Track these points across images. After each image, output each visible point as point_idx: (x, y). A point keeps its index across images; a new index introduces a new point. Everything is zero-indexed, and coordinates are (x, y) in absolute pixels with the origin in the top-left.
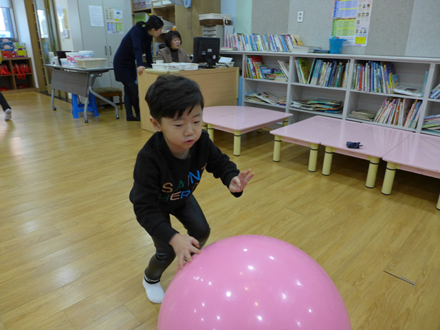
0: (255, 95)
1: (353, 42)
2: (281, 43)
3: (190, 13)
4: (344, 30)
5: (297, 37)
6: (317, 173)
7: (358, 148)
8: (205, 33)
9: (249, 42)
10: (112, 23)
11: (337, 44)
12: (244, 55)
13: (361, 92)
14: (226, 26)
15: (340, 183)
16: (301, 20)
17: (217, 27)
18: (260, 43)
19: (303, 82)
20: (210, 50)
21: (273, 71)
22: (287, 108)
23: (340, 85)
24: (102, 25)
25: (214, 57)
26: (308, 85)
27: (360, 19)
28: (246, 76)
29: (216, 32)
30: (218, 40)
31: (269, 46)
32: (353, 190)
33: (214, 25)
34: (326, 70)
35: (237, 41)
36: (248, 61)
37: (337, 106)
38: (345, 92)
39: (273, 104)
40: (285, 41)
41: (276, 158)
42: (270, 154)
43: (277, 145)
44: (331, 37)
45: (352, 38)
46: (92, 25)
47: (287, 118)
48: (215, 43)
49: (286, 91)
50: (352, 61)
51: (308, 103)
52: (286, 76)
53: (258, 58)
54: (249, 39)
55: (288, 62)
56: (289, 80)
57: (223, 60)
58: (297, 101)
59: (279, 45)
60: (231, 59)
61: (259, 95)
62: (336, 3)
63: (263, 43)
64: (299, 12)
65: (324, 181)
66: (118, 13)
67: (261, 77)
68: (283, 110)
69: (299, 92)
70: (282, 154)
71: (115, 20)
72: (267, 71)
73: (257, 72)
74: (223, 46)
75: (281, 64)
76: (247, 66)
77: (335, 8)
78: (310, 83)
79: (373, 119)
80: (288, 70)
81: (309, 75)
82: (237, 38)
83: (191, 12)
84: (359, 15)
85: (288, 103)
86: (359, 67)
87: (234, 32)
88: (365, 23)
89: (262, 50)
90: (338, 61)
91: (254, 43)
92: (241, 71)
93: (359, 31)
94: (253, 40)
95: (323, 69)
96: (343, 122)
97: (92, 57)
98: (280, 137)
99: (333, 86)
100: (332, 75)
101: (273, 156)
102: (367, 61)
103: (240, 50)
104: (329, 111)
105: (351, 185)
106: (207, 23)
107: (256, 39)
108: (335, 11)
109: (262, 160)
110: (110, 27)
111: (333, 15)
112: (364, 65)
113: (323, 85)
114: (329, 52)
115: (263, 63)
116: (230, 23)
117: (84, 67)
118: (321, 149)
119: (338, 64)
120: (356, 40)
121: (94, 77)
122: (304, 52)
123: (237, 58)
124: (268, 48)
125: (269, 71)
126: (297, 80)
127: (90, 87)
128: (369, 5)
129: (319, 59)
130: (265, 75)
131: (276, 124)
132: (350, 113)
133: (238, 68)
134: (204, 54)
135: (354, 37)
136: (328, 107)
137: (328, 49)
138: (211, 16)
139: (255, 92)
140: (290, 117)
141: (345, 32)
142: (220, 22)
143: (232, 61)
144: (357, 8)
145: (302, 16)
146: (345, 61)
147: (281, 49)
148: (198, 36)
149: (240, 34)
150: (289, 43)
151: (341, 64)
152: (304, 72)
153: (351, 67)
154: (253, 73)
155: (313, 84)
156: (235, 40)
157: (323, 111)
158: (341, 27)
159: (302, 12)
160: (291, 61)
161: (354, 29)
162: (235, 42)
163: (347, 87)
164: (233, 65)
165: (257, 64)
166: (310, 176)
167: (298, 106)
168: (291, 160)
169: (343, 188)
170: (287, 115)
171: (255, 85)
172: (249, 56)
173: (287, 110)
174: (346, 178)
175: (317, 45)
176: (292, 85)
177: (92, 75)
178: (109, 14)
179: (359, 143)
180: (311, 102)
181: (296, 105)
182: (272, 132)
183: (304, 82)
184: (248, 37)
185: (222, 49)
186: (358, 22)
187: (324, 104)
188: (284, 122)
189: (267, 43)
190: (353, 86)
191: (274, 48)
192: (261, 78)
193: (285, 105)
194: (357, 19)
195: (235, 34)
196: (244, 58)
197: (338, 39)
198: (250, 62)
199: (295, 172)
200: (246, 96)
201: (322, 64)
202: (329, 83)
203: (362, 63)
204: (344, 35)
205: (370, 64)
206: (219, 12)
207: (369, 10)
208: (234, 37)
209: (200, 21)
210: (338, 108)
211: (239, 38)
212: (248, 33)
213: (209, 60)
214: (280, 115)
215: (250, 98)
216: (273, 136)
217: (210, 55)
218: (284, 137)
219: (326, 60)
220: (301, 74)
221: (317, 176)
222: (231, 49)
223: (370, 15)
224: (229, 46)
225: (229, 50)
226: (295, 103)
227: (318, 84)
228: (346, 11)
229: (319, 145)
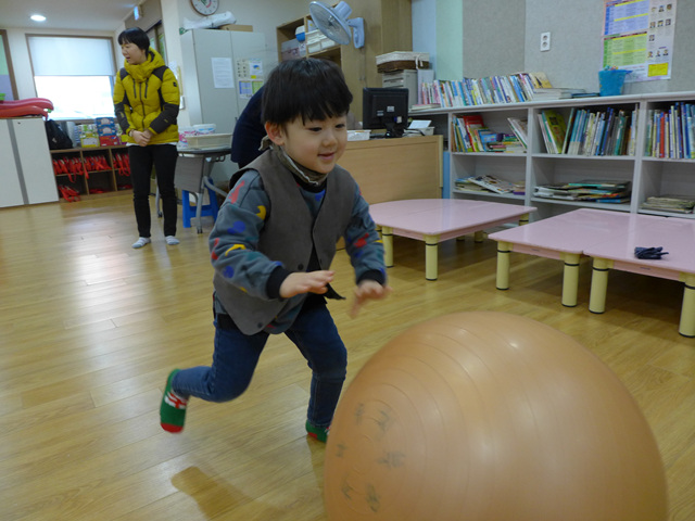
0: (471, 180)
1: (645, 75)
2: (513, 89)
3: (363, 56)
4: (626, 55)
5: (542, 76)
6: (579, 309)
7: (658, 258)
8: (387, 83)
9: (459, 92)
10: (247, 82)
11: (614, 79)
12: (450, 115)
13: (664, 160)
14: (420, 72)
15: (626, 327)
16: (547, 48)
17: (406, 73)
18: (477, 92)
19: (554, 152)
20: (391, 109)
21: (500, 138)
22: (527, 198)
23: (624, 151)
24: (232, 86)
25: (399, 120)
26: (563, 156)
27: (655, 32)
28: (455, 149)
29: (404, 80)
30: (405, 92)
31: (493, 95)
32: (652, 340)
33: (401, 71)
34: (595, 126)
35: (439, 93)
36: (457, 124)
37: (620, 191)
38: (633, 161)
39: (503, 194)
40: (521, 85)
41: (501, 282)
42: (490, 277)
43: (502, 259)
44: (602, 69)
45: (642, 68)
46: (217, 86)
47: (527, 214)
48: (400, 97)
49: (524, 171)
50: (644, 105)
51: (565, 187)
52: (523, 143)
53: (476, 118)
54: (458, 88)
55: (525, 120)
56: (529, 150)
57: (416, 124)
58: (544, 185)
59: (510, 93)
60: (429, 122)
61: (479, 179)
62: (608, 10)
63: (483, 92)
64: (543, 35)
65: (593, 323)
66: (256, 67)
67: (481, 149)
68: (521, 203)
69: (550, 170)
70: (513, 278)
71: (252, 77)
72: (489, 138)
73: (474, 142)
74: (417, 103)
75: (514, 123)
76: (456, 132)
77: (607, 19)
78: (566, 152)
79: (692, 208)
80: (526, 132)
81: (564, 139)
82: (438, 88)
83: (365, 53)
84: (653, 25)
85: (527, 190)
86: (657, 115)
87: (435, 79)
88: (666, 38)
89: (481, 103)
90: (616, 108)
91: (467, 95)
92: (446, 143)
93: (655, 54)
94: (465, 88)
95: (589, 126)
96: (633, 217)
97: (214, 132)
98: (507, 243)
99: (610, 153)
100: (607, 135)
101: (495, 281)
102: (673, 103)
103: (445, 106)
104: (605, 199)
105: (649, 332)
106: (389, 69)
107: (469, 87)
108: (607, 25)
109: (475, 287)
110: (243, 88)
111: (603, 32)
112: (667, 111)
113: (590, 153)
114: (599, 95)
115: (483, 126)
116: (427, 65)
117: (197, 146)
118: (585, 264)
119: (617, 115)
120: (650, 70)
121: (212, 162)
122: (553, 99)
123: (438, 121)
124: (490, 99)
125: (494, 137)
126: (543, 149)
127: (206, 178)
128: (669, 6)
129: (580, 108)
130: (488, 145)
131: (500, 225)
132: (646, 201)
133: (441, 137)
134: (380, 114)
135: (646, 64)
136: (602, 193)
137: (598, 91)
138: (395, 56)
139: (472, 175)
140: (533, 212)
141: (629, 57)
142: (410, 65)
143: (430, 125)
144: (649, 13)
145: (548, 40)
146: (629, 108)
147: (513, 98)
148: (374, 86)
149: (444, 82)
150: (527, 87)
151: (622, 112)
152: (554, 134)
153: (641, 117)
154: (467, 144)
155: (573, 153)
156: (436, 91)
157: (594, 201)
158: (619, 50)
159: (548, 34)
160: (531, 118)
161: (645, 50)
162: (437, 95)
163: (637, 153)
164: (431, 132)
165: (473, 128)
166: (566, 315)
167: (547, 195)
168: (532, 287)
169: (631, 337)
170: (527, 208)
171: (471, 164)
172: (459, 115)
173: (527, 202)
174: (639, 318)
175: (577, 87)
176: (534, 158)
177: (208, 159)
178: (242, 69)
179: (661, 249)
180: (570, 185)
181: (544, 192)
182: (492, 236)
183: (557, 150)
184: (457, 84)
185: (413, 108)
186: (652, 38)
187: (595, 188)
188: (521, 220)
189: (489, 92)
190: (648, 149)
191: (501, 98)
192: (481, 151)
193: (523, 194)
194: (649, 33)
195: (436, 82)
196: (450, 120)
197: (614, 71)
198: (461, 126)
199: (535, 307)
200: (457, 183)
201: (587, 117)
202: (601, 149)
203: (662, 106)
204: (625, 63)
205: (678, 108)
206: (410, 48)
207: (672, 15)
208: (435, 88)
209: (379, 66)
210: (623, 194)
211: (442, 89)
212: (458, 78)
213: (391, 125)
214: (515, 210)
215: (463, 185)
216: (494, 243)
217: (392, 117)
218: (514, 244)
219: (593, 109)
220: (550, 138)
221: (579, 314)
222: (429, 106)
223: (673, 23)
224: (426, 102)
225: (426, 108)
226: (541, 188)
227: (581, 152)
228: (628, 21)
229: (582, 256)
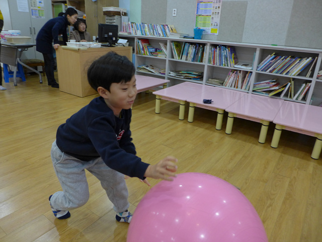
0: (144, 67)
1: (210, 32)
2: (162, 30)
3: (96, 6)
4: (203, 23)
5: (173, 26)
6: (185, 121)
8: (107, 21)
9: (139, 29)
10: (35, 10)
11: (199, 32)
12: (136, 38)
13: (215, 65)
14: (123, 17)
15: (200, 127)
16: (175, 15)
17: (116, 17)
18: (147, 29)
19: (177, 59)
20: (111, 34)
21: (156, 50)
22: (166, 76)
23: (201, 61)
24: (27, 11)
25: (114, 39)
26: (180, 60)
27: (214, 16)
28: (137, 53)
29: (115, 21)
30: (116, 27)
31: (153, 32)
32: (207, 131)
33: (114, 16)
34: (192, 50)
35: (131, 28)
36: (139, 43)
37: (199, 75)
38: (204, 66)
39: (157, 74)
40: (165, 29)
41: (157, 111)
42: (153, 108)
43: (157, 102)
44: (195, 28)
45: (209, 29)
46: (19, 11)
47: (166, 83)
48: (115, 29)
49: (165, 64)
50: (209, 44)
51: (180, 73)
52: (165, 54)
53: (146, 41)
54: (139, 27)
55: (166, 44)
56: (167, 57)
57: (121, 41)
58: (172, 71)
59: (160, 32)
60: (127, 40)
61: (147, 67)
62: (198, 4)
63: (149, 30)
64: (174, 9)
65: (189, 126)
66: (40, 2)
67: (148, 54)
68: (164, 78)
69: (175, 66)
70: (161, 108)
71: (38, 7)
72: (152, 50)
73: (145, 51)
74: (121, 31)
75: (162, 45)
76: (138, 46)
77: (198, 8)
78: (181, 59)
79: (223, 84)
80: (166, 49)
81: (180, 53)
82: (130, 25)
83: (97, 4)
84: (213, 13)
85: (166, 73)
86: (213, 49)
87: (129, 21)
88: (217, 19)
89: (149, 35)
90: (200, 44)
91: (143, 30)
92: (134, 50)
93: (213, 25)
94: (142, 27)
95: (190, 50)
96: (204, 86)
97: (20, 35)
98: (159, 96)
99: (197, 61)
100: (196, 54)
101: (155, 110)
102: (218, 45)
103: (133, 35)
104: (194, 78)
105: (207, 129)
106: (108, 14)
107: (144, 27)
108: (197, 10)
109: (147, 112)
110: (34, 13)
111: (196, 12)
112: (216, 48)
113: (190, 61)
114: (193, 38)
115: (149, 44)
116: (125, 14)
117: (13, 43)
118: (187, 104)
119: (199, 47)
120: (211, 30)
121: (21, 51)
122: (177, 38)
123: (131, 40)
124: (152, 33)
125: (154, 50)
126: (173, 57)
127: (18, 59)
128: (219, 7)
129: (187, 42)
130: (151, 53)
131: (157, 88)
132: (208, 80)
133: (132, 47)
134: (106, 36)
135: (210, 28)
136: (193, 76)
137: (193, 36)
138: (111, 9)
139: (144, 65)
140: (168, 82)
141: (204, 24)
142: (118, 13)
143: (127, 42)
144: (212, 9)
145: (176, 12)
146: (204, 45)
147: (161, 34)
148: (102, 23)
149: (133, 23)
150: (167, 31)
151: (201, 46)
152: (177, 51)
153: (208, 49)
154: (143, 51)
155: (183, 60)
156: (129, 27)
157: (190, 79)
158: (201, 21)
159: (176, 9)
160: (168, 44)
161: (210, 22)
162: (130, 28)
163: (205, 63)
164: (128, 45)
165: (145, 45)
166: (180, 123)
167: (174, 75)
168: (168, 113)
170: (166, 81)
171: (144, 60)
172: (139, 39)
173: (166, 78)
174: (204, 124)
175: (186, 33)
176: (169, 60)
177: (20, 50)
178: (33, 3)
179: (211, 100)
180: (182, 72)
181: (172, 74)
182: (154, 93)
183: (178, 58)
184: (138, 25)
185: (120, 33)
186: (213, 18)
187: (191, 74)
188: (164, 86)
189: (152, 30)
190: (209, 61)
191: (157, 34)
192: (148, 55)
193: (165, 74)
194: (212, 16)
195: (130, 23)
196: (136, 40)
197: (199, 29)
198: (140, 43)
199: (170, 120)
200: (138, 68)
201: (189, 46)
202: (194, 60)
203: (215, 46)
204: (203, 26)
205: (219, 47)
206: (118, 6)
207: (219, 10)
208: (129, 25)
209: (104, 12)
210: (200, 77)
211: (132, 26)
212: (139, 22)
213: (110, 41)
214: (161, 81)
215: (141, 69)
216: (155, 96)
217: (111, 37)
218: (162, 96)
219: (191, 43)
220: (175, 53)
221: (184, 123)
222: (127, 33)
223: (220, 14)
224: (125, 31)
225: (125, 34)
226: (171, 72)
227: (186, 60)
228: (205, 10)
229: (186, 101)
